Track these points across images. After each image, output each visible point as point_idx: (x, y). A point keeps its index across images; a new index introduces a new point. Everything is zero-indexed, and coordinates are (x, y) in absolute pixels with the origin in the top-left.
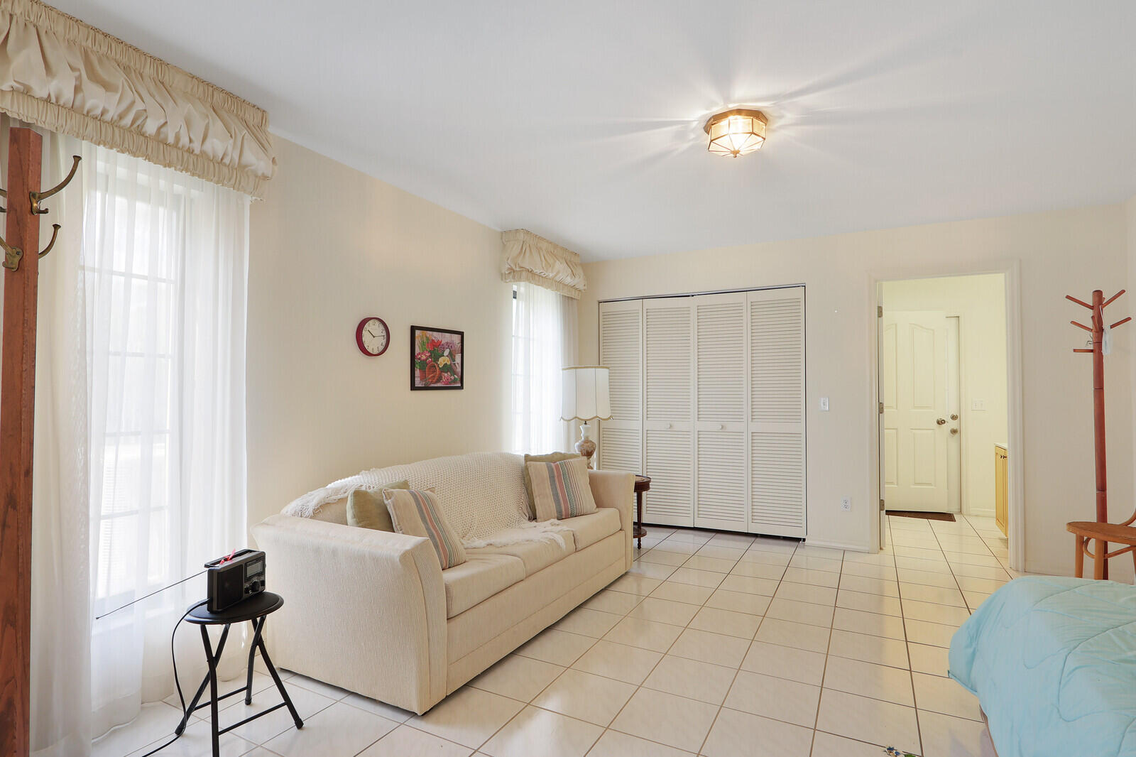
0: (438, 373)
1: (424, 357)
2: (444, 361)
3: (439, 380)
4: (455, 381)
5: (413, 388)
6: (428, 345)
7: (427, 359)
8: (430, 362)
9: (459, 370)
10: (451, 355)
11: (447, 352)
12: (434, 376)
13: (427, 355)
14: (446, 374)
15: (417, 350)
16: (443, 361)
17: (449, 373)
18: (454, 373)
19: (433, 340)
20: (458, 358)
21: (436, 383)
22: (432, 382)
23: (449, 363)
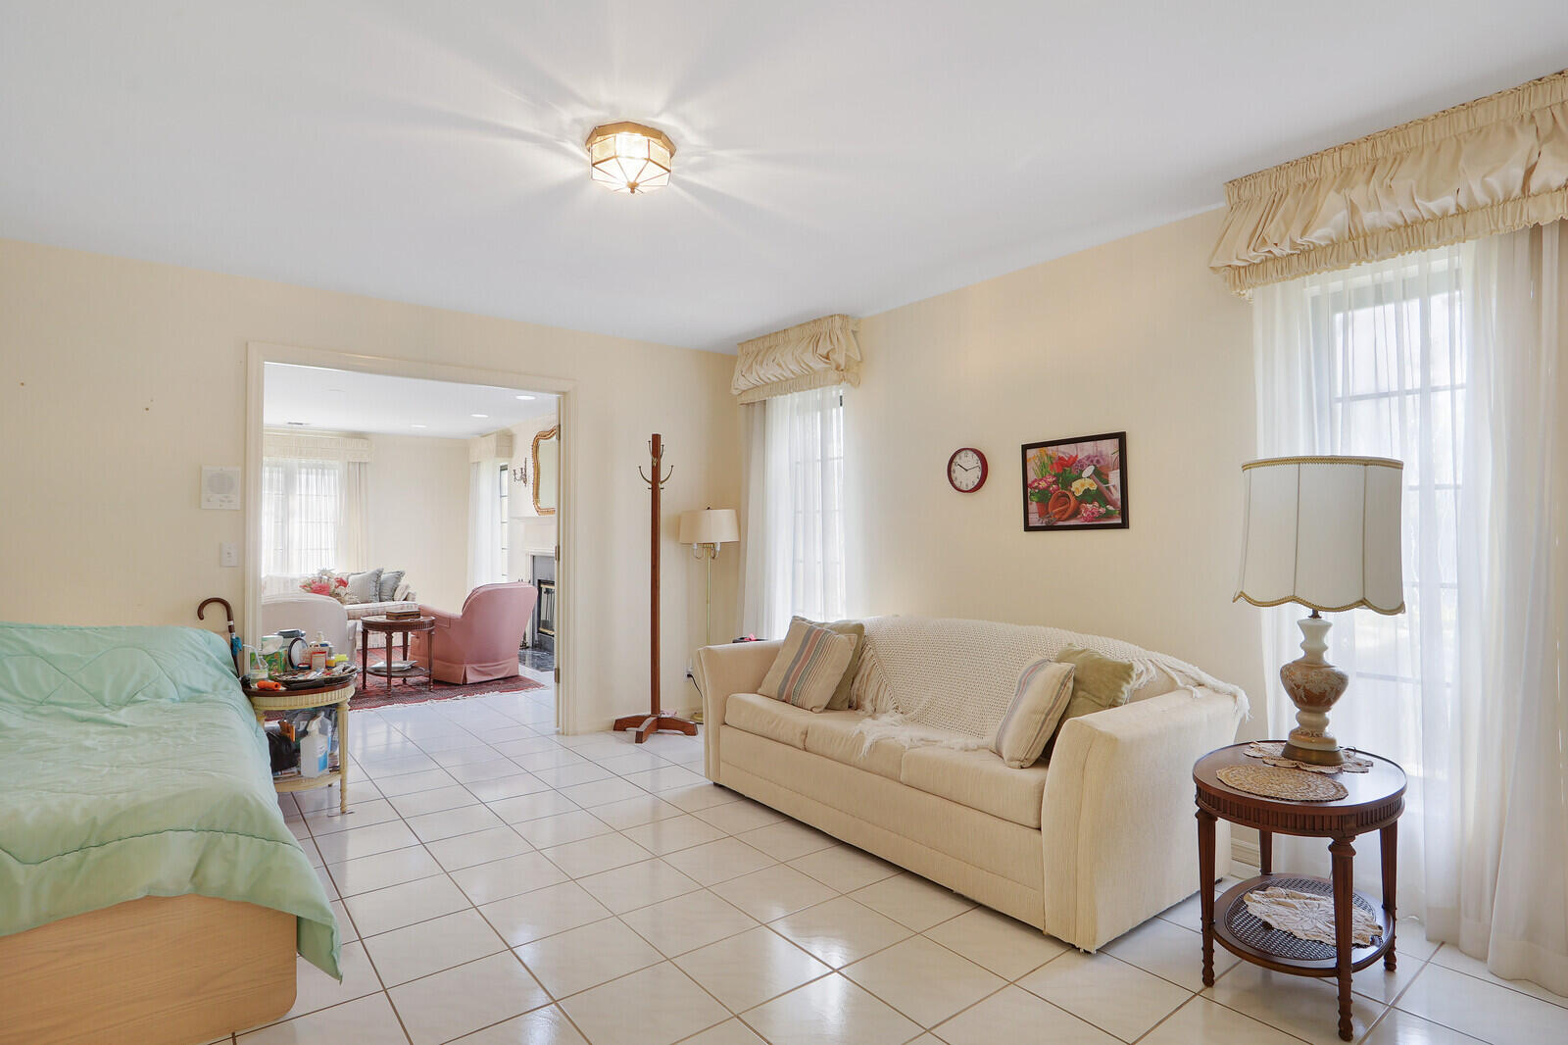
0: (1072, 504)
1: (1043, 484)
2: (1083, 485)
3: (1075, 514)
4: (1108, 515)
5: (1028, 528)
6: (1052, 468)
7: (1049, 487)
8: (1055, 491)
9: (1117, 495)
10: (1100, 475)
11: (1089, 471)
12: (1065, 511)
13: (1051, 480)
14: (1089, 506)
15: (1031, 477)
16: (1078, 487)
17: (1096, 504)
18: (1108, 502)
19: (1061, 458)
20: (1114, 478)
21: (1069, 518)
22: (1059, 520)
23: (1094, 487)
